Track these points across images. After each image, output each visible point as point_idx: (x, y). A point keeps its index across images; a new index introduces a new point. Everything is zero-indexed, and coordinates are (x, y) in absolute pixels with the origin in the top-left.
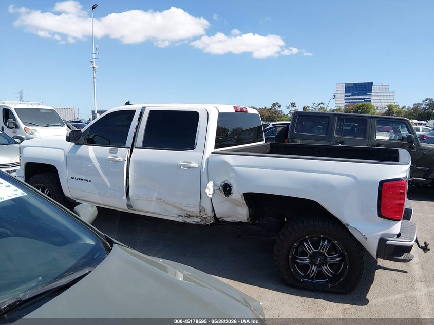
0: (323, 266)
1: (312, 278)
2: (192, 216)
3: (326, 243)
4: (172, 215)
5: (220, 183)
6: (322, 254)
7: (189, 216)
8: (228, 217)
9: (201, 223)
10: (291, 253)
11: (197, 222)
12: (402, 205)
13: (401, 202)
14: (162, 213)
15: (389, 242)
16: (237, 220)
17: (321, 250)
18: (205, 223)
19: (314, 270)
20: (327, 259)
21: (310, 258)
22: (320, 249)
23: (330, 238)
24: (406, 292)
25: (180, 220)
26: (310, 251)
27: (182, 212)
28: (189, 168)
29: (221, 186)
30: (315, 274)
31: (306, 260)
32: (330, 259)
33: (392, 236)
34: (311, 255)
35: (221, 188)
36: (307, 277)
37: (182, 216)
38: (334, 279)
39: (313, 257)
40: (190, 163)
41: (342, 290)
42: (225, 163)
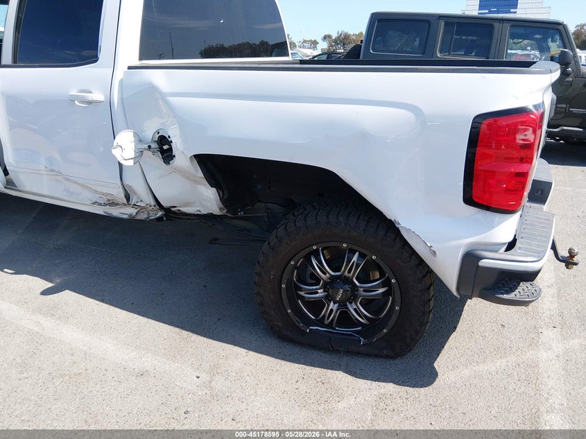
0: (351, 303)
1: (330, 325)
2: (118, 204)
3: (355, 258)
4: (82, 202)
5: (150, 134)
6: (348, 281)
7: (113, 204)
8: (187, 205)
9: (138, 217)
10: (285, 280)
11: (130, 215)
12: (524, 175)
13: (521, 168)
14: (66, 198)
15: (483, 263)
16: (204, 212)
17: (346, 273)
18: (146, 216)
19: (332, 310)
20: (358, 290)
21: (325, 287)
22: (344, 271)
23: (363, 251)
24: (519, 352)
25: (99, 211)
26: (325, 274)
27: (98, 196)
28: (90, 103)
29: (153, 141)
30: (334, 316)
31: (317, 293)
32: (363, 291)
33: (494, 247)
34: (326, 284)
35: (154, 145)
36: (321, 322)
37: (100, 204)
38: (370, 329)
39: (330, 285)
40: (91, 93)
41: (385, 352)
42: (152, 89)
